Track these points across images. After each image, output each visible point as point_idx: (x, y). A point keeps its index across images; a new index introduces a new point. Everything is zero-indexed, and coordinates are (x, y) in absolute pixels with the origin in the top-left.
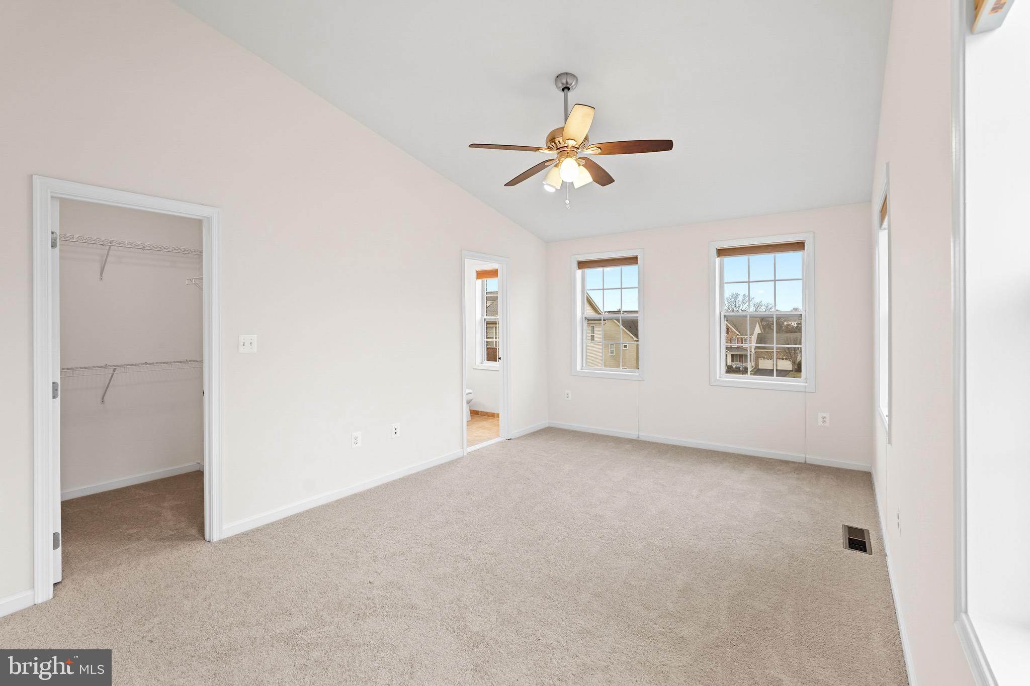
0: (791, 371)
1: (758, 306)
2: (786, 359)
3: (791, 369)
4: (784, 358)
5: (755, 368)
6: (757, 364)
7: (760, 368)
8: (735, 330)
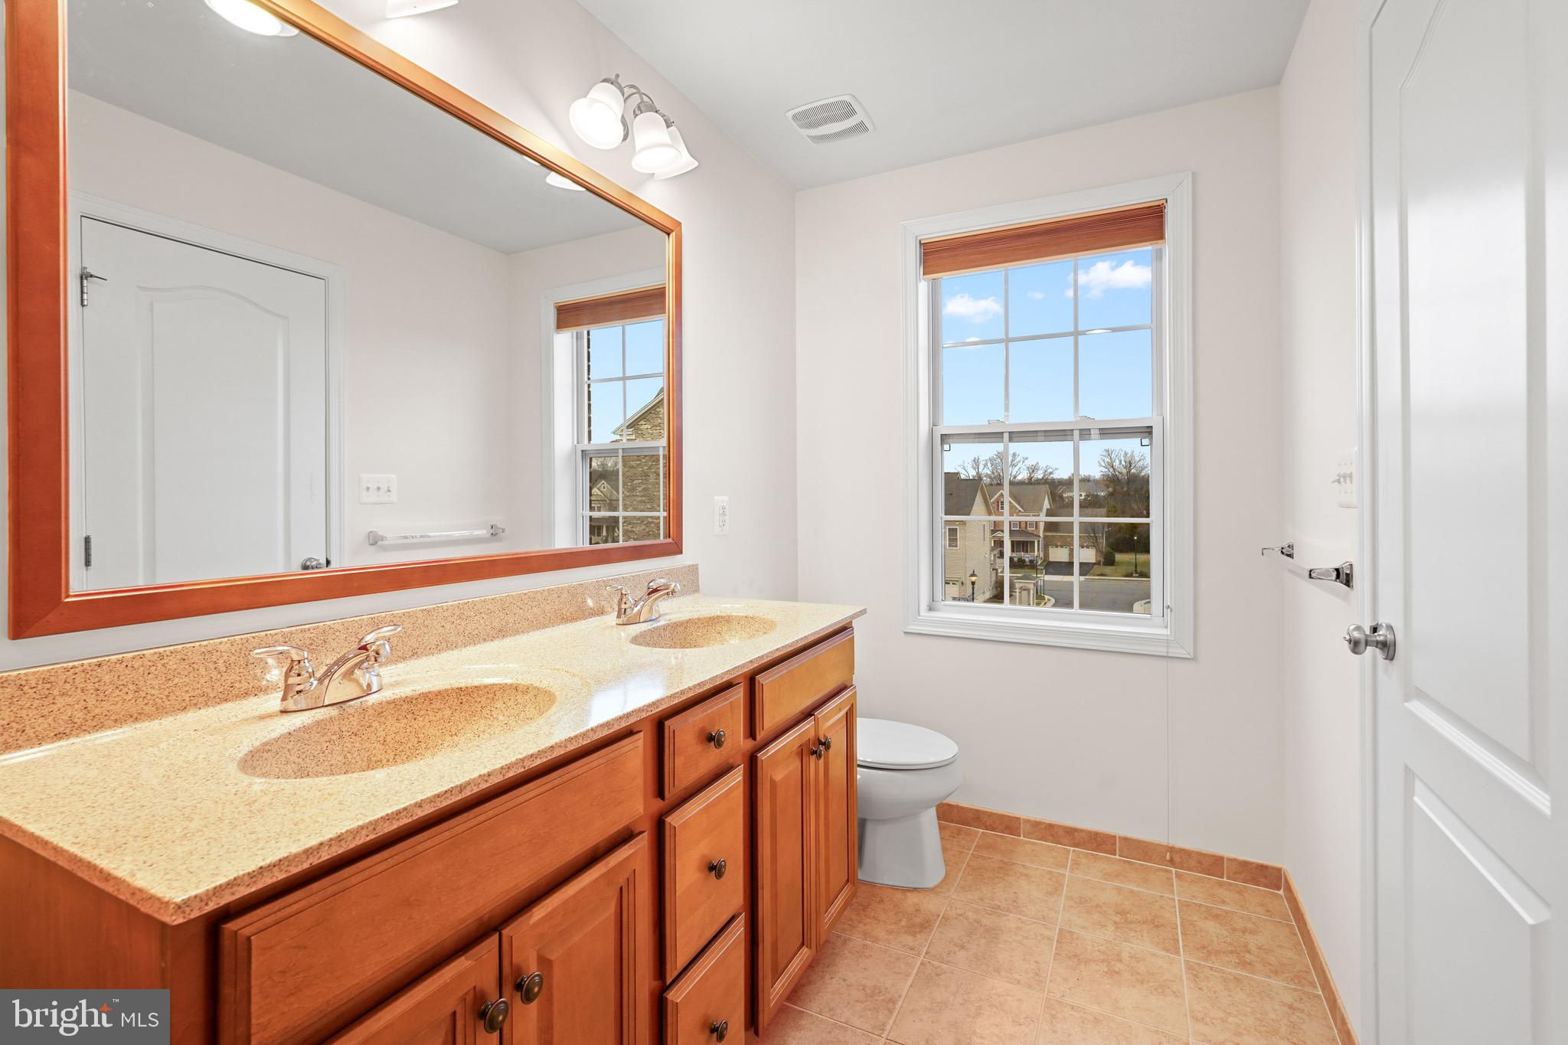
0: (1094, 564)
1: (1033, 469)
2: (1088, 547)
3: (1094, 561)
4: (1085, 545)
5: (1044, 561)
6: (1046, 555)
7: (1051, 560)
8: (1017, 506)
